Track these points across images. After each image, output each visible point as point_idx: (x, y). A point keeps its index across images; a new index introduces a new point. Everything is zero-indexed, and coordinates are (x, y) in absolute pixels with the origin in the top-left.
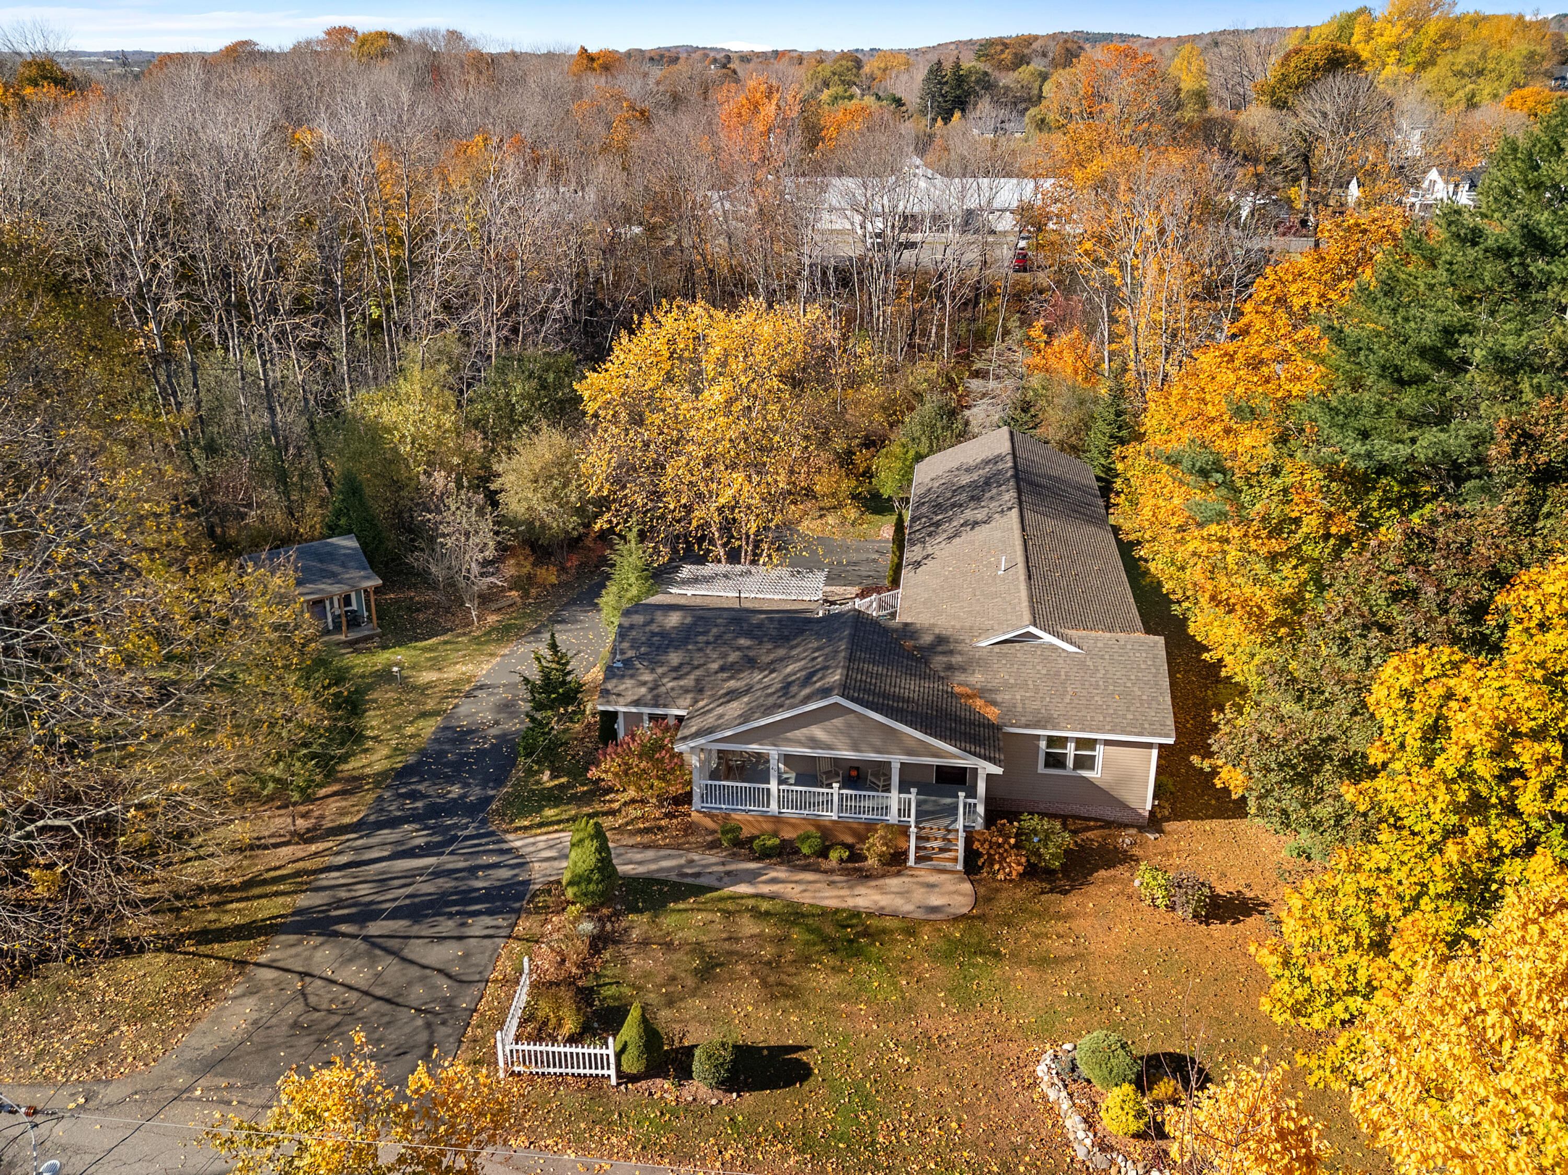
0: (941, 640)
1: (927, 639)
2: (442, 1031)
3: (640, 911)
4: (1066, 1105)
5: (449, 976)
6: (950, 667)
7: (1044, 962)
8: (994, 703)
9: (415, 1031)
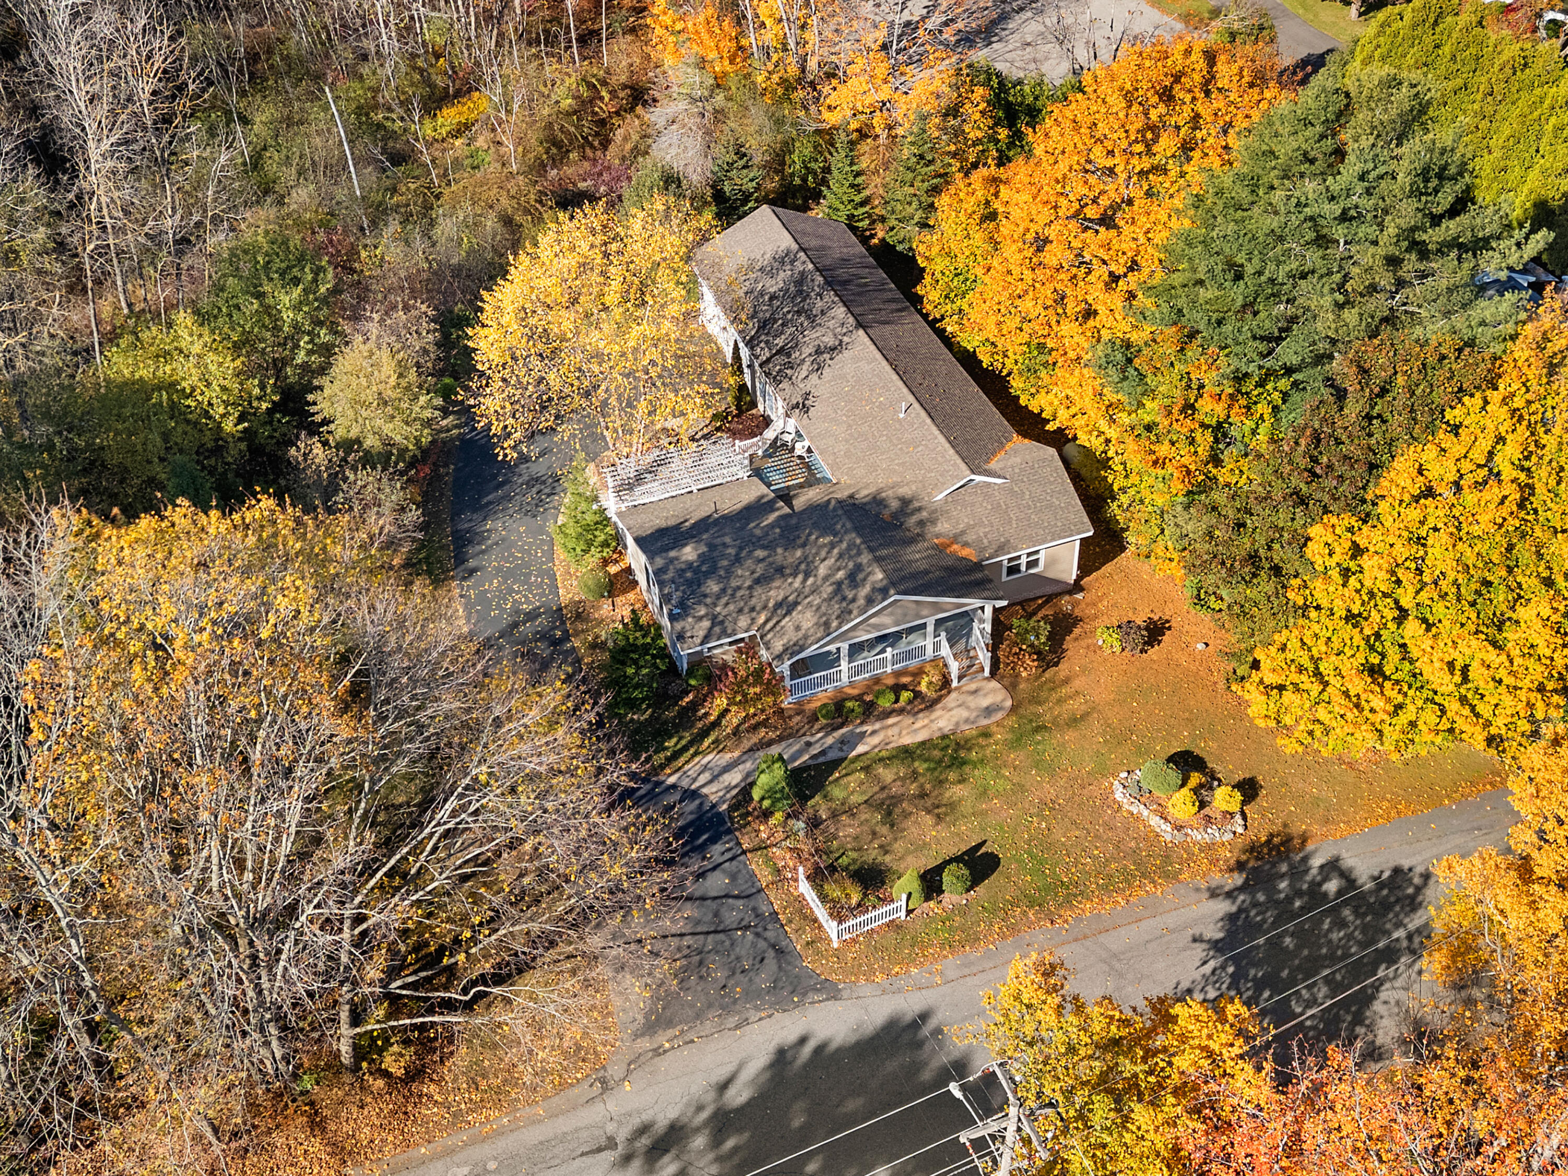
0: (905, 502)
1: (895, 505)
2: (769, 934)
3: (812, 797)
4: (1146, 813)
5: (737, 897)
6: (921, 523)
7: (1074, 721)
8: (966, 545)
9: (754, 945)
